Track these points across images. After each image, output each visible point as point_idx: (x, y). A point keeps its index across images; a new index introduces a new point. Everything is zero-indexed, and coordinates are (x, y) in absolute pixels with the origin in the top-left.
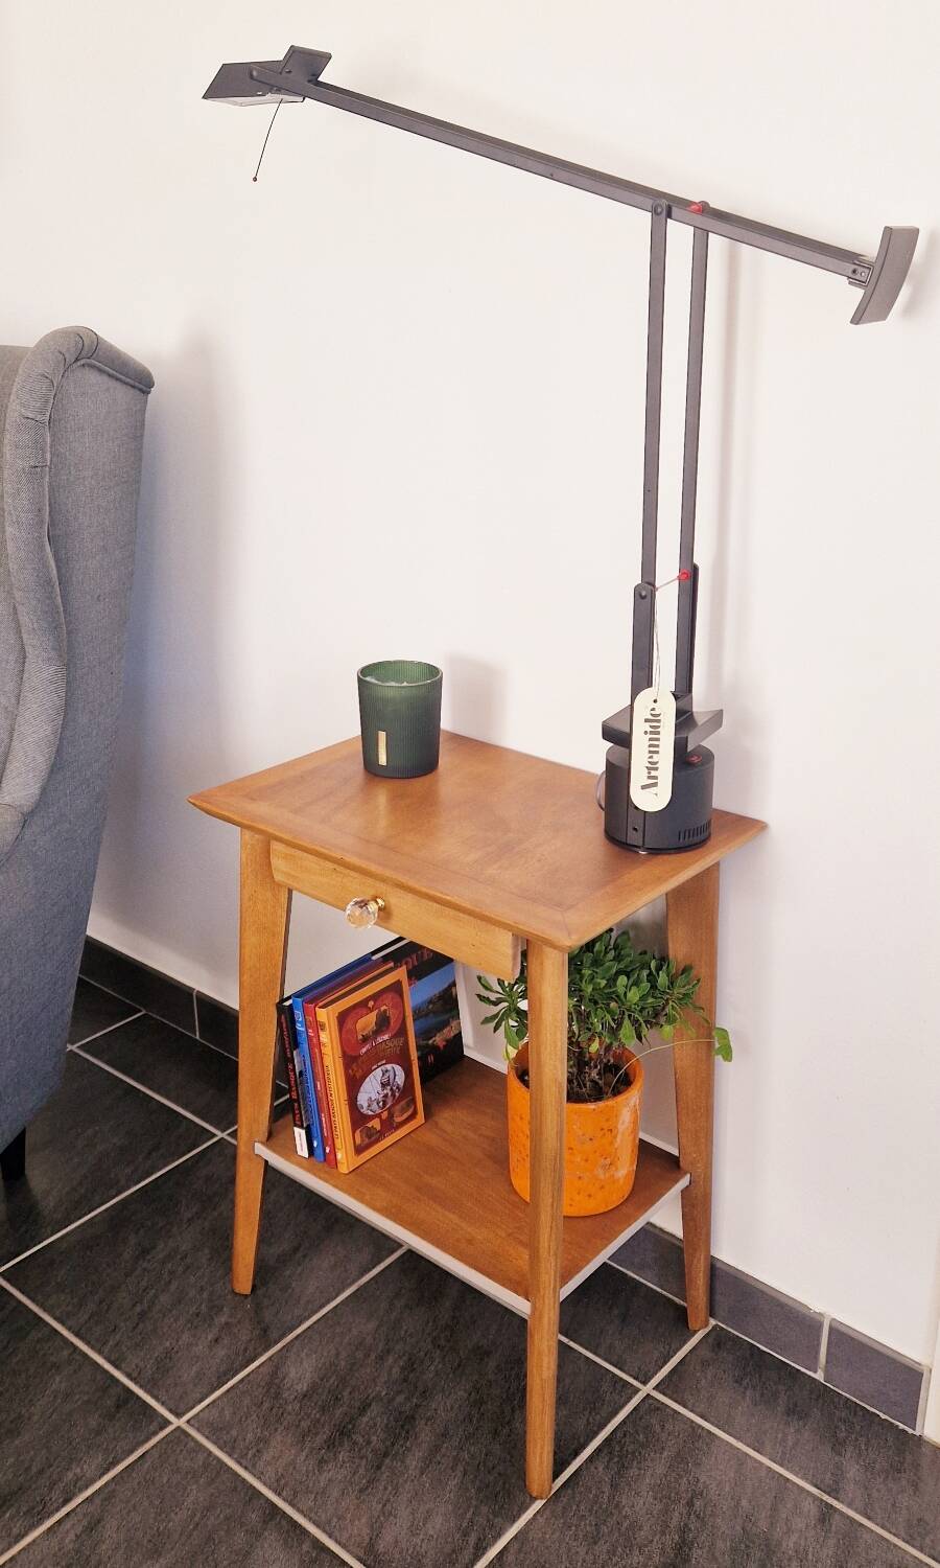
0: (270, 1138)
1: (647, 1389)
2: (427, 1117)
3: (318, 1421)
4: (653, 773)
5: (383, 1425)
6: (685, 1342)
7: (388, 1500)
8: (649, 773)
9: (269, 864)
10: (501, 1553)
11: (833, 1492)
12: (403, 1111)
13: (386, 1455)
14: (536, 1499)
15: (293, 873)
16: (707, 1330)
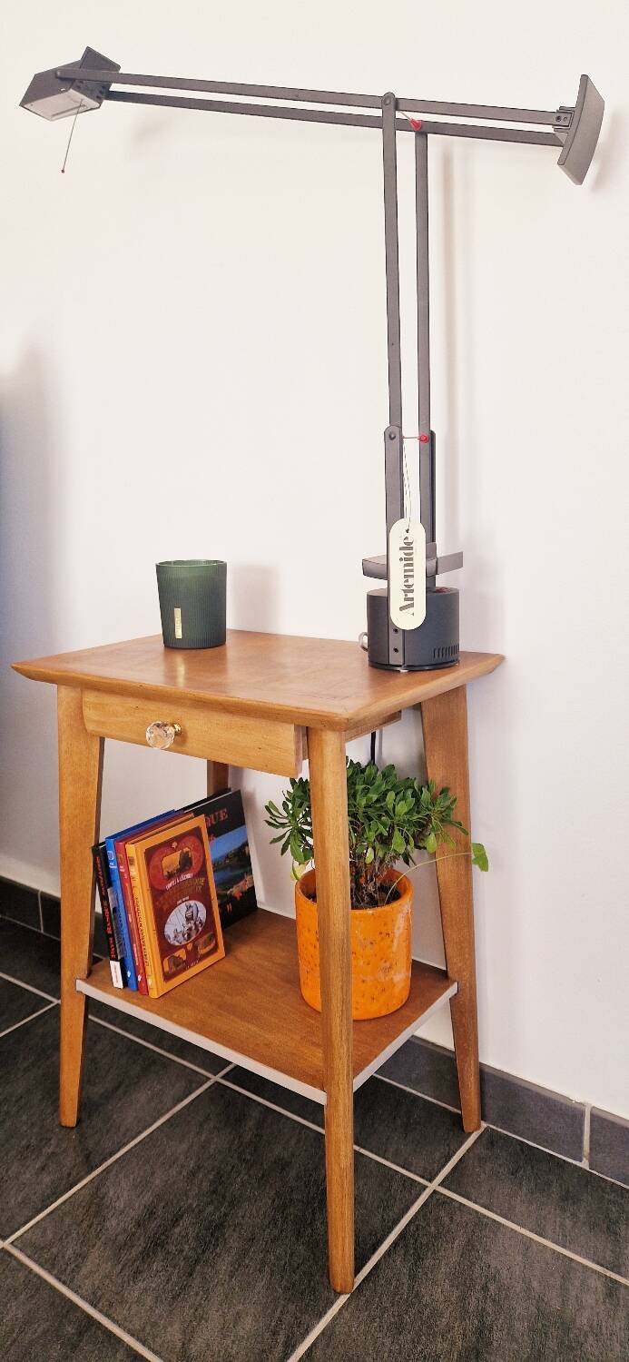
0: (90, 976)
1: (433, 1185)
2: (228, 950)
3: (133, 1234)
4: (410, 595)
5: (194, 1234)
6: (462, 1144)
7: (200, 1305)
8: (406, 595)
9: (82, 718)
10: (310, 1349)
11: (615, 1268)
12: (206, 944)
13: (197, 1261)
14: (340, 1294)
15: (102, 720)
16: (480, 1132)
